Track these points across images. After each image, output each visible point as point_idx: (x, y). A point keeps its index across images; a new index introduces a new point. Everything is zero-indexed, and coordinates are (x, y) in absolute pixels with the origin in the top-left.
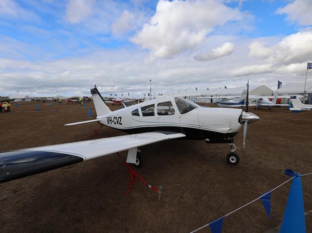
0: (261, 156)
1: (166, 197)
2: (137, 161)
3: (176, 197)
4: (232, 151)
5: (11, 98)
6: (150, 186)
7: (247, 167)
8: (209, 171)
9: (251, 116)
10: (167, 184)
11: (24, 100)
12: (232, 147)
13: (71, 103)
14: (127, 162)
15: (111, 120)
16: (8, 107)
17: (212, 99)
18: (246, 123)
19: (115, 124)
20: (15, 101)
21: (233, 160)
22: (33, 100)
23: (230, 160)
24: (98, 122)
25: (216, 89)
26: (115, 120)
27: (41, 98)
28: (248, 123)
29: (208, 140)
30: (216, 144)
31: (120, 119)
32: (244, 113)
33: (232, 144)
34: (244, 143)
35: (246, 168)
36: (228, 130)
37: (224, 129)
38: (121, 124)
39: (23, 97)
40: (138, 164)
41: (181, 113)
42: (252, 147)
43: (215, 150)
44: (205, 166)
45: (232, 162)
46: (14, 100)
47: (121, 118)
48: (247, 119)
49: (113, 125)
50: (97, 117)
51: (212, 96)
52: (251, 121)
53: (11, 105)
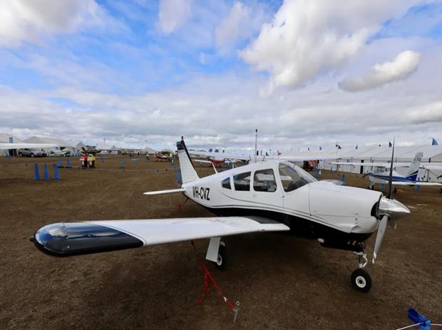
0: (418, 286)
1: (245, 320)
2: (219, 259)
3: (258, 323)
4: (361, 266)
5: (97, 148)
6: (225, 299)
7: (383, 299)
8: (317, 295)
9: (395, 206)
10: (252, 301)
11: (110, 152)
12: (360, 259)
13: (159, 160)
14: (207, 258)
15: (197, 192)
16: (93, 162)
17: (362, 167)
18: (385, 219)
19: (202, 198)
20: (102, 153)
21: (361, 282)
22: (119, 152)
23: (357, 282)
24: (183, 192)
25: (372, 148)
26: (202, 193)
27: (128, 150)
28: (389, 219)
29: (321, 240)
30: (343, 251)
31: (207, 191)
32: (384, 200)
33: (361, 253)
34: (375, 255)
35: (382, 301)
36: (353, 228)
37: (346, 226)
38: (208, 199)
39: (109, 148)
40: (220, 264)
41: (286, 191)
42: (407, 265)
43: (339, 260)
44: (315, 285)
45: (360, 285)
46: (100, 151)
47: (208, 189)
48: (388, 212)
49: (198, 200)
50: (183, 186)
51: (362, 161)
52: (393, 217)
53: (97, 159)
